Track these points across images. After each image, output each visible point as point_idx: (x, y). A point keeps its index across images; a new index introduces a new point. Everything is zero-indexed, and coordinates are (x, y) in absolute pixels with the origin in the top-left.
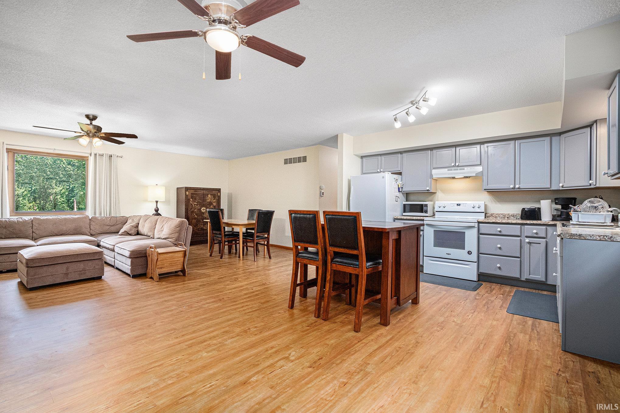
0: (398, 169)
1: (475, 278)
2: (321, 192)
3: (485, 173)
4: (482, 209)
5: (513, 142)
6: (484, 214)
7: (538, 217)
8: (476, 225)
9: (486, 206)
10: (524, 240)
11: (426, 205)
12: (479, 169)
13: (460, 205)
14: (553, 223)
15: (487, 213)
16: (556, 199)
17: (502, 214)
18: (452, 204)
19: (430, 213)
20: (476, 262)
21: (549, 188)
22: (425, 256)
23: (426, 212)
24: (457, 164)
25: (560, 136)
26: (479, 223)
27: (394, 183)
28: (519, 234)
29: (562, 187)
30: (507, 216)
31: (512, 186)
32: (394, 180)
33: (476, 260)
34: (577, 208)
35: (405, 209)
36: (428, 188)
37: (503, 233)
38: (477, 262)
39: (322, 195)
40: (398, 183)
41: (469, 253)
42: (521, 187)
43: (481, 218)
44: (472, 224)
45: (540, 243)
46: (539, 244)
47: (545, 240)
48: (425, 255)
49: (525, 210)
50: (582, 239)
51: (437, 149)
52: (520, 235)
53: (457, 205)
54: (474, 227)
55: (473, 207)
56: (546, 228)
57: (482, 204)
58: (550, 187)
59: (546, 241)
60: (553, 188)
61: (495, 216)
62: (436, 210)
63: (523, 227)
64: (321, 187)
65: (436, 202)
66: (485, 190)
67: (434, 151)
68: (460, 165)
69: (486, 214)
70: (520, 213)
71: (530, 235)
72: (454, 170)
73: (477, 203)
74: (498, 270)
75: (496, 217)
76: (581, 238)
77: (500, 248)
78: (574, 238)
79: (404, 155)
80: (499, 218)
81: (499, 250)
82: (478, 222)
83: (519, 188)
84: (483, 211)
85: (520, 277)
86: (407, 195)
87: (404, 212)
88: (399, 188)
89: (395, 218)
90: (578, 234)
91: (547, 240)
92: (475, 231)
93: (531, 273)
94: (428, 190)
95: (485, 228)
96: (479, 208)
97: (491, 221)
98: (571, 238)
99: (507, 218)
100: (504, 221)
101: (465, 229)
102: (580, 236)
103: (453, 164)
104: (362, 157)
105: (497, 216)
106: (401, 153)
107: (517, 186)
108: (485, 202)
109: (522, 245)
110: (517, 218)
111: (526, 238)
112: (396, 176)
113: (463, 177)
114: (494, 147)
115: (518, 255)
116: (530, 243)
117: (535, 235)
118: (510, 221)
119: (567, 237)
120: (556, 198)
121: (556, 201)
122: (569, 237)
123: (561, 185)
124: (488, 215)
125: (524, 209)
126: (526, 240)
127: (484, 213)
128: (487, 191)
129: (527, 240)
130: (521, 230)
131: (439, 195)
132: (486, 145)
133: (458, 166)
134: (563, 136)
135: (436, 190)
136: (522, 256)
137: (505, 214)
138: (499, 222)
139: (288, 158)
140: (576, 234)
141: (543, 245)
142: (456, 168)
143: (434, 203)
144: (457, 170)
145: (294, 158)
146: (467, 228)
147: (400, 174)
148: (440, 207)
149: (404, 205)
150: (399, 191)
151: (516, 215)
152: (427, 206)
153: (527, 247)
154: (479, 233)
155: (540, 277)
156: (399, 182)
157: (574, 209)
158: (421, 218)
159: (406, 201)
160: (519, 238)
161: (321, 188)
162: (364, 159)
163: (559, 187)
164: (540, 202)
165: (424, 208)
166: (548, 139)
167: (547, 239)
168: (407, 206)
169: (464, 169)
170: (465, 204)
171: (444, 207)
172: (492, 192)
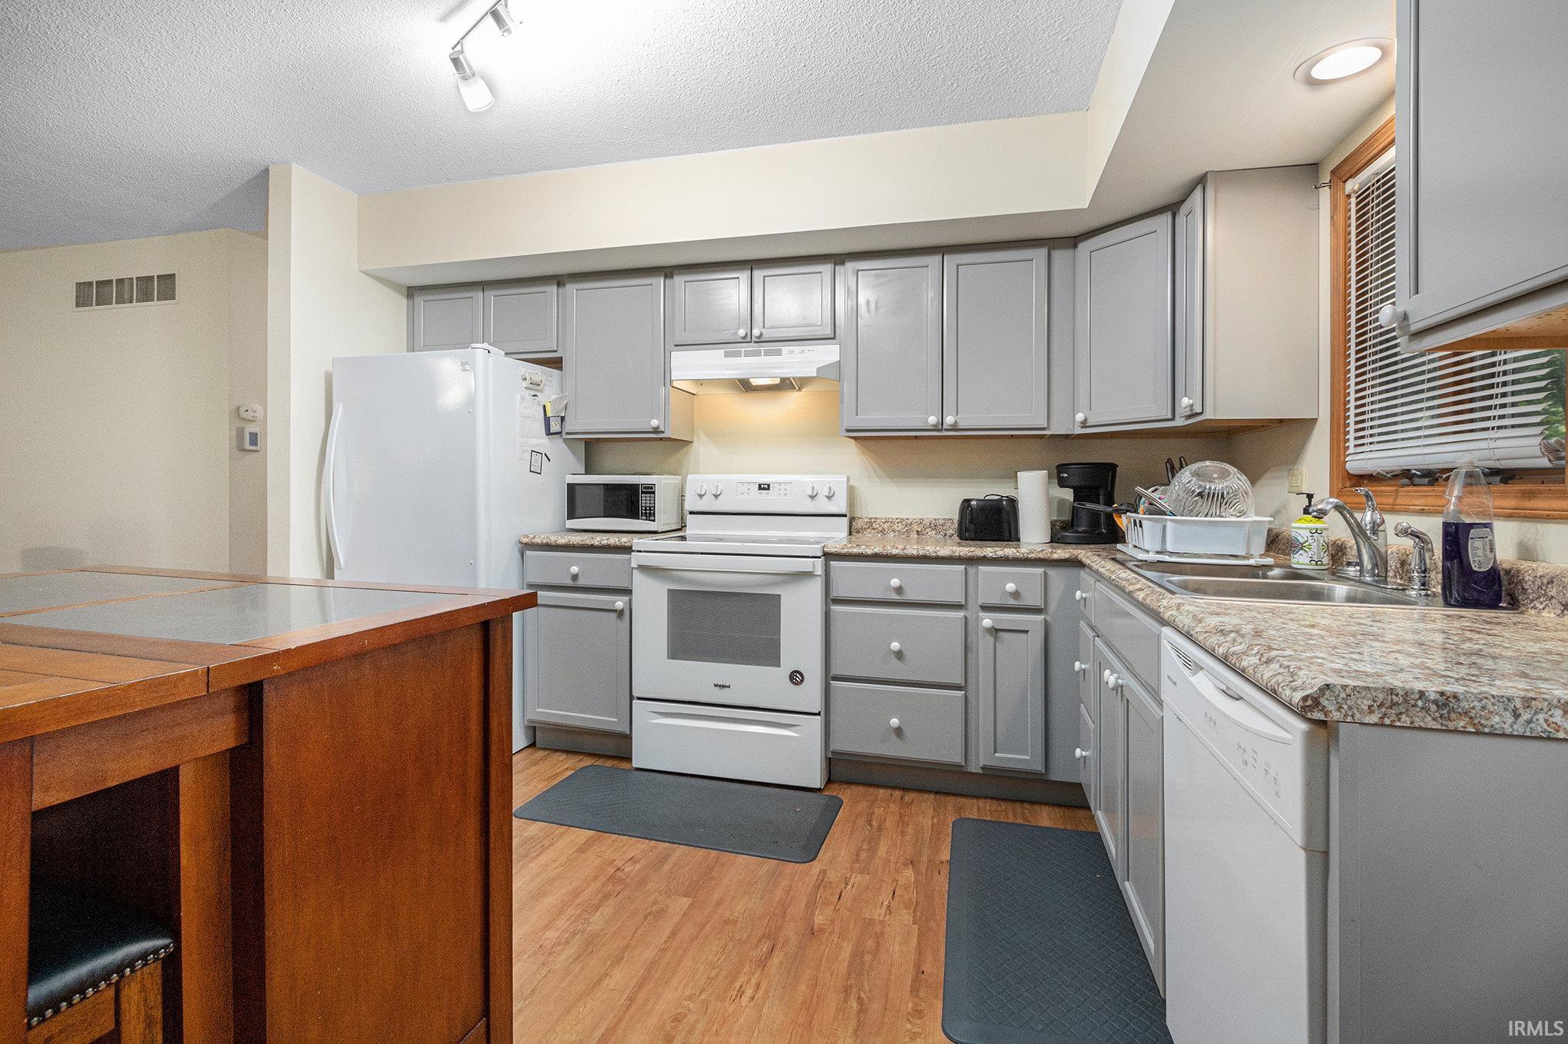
0: (546, 344)
1: (816, 780)
2: (240, 433)
3: (849, 371)
4: (840, 505)
5: (937, 258)
6: (845, 520)
7: (1010, 532)
8: (818, 566)
9: (851, 491)
10: (978, 620)
11: (650, 490)
12: (829, 354)
13: (768, 489)
14: (1067, 556)
15: (856, 516)
16: (1061, 468)
17: (902, 520)
18: (743, 483)
19: (665, 518)
20: (819, 714)
21: (1044, 429)
22: (639, 698)
23: (650, 515)
24: (756, 332)
25: (1075, 246)
26: (829, 556)
27: (518, 397)
28: (959, 598)
29: (1084, 424)
30: (916, 527)
31: (933, 420)
32: (525, 384)
33: (817, 705)
34: (1160, 499)
35: (576, 501)
36: (655, 423)
37: (910, 595)
38: (822, 714)
39: (247, 446)
40: (543, 398)
41: (796, 678)
42: (962, 424)
43: (836, 536)
44: (805, 565)
45: (1027, 632)
46: (1023, 636)
47: (1042, 617)
48: (635, 694)
49: (969, 506)
50: (1456, 731)
51: (690, 273)
52: (964, 603)
53: (760, 488)
54: (808, 575)
55: (812, 497)
56: (1045, 573)
57: (839, 483)
58: (1045, 426)
59: (1046, 621)
60: (1057, 429)
61: (880, 529)
62: (688, 507)
63: (971, 570)
64: (242, 410)
65: (690, 477)
66: (848, 431)
67: (679, 280)
68: (765, 337)
69: (852, 520)
70: (956, 517)
71: (995, 600)
72: (748, 354)
73: (821, 481)
74: (894, 737)
75: (883, 531)
76: (1451, 725)
77: (899, 655)
78: (1405, 720)
79: (571, 288)
80: (892, 535)
81: (895, 661)
82: (825, 554)
83: (954, 428)
84: (843, 511)
85: (966, 762)
86: (591, 449)
87: (571, 515)
88: (547, 420)
89: (525, 540)
90: (1432, 697)
91: (1049, 619)
92: (816, 587)
93: (998, 749)
94: (656, 430)
95: (850, 579)
96: (829, 498)
97: (869, 552)
98: (1391, 726)
99: (916, 536)
100: (913, 550)
101: (783, 583)
102: (1445, 705)
103: (742, 332)
104: (412, 292)
105: (886, 526)
106: (559, 280)
107: (949, 420)
108: (848, 478)
109: (969, 640)
110: (945, 535)
111: (982, 614)
112: (538, 372)
113: (777, 381)
114: (876, 275)
115: (958, 680)
116: (995, 631)
117: (1012, 602)
118: (930, 550)
119: (1361, 712)
120: (1059, 465)
121: (1061, 475)
122: (1374, 718)
123: (1080, 417)
124: (858, 524)
125: (967, 502)
126: (983, 619)
127: (846, 516)
128: (855, 438)
129: (987, 621)
130: (966, 581)
131: (702, 450)
132: (850, 266)
133: (760, 340)
134: (1084, 247)
135: (692, 431)
136: (971, 680)
137: (909, 522)
138: (895, 552)
139: (95, 277)
140: (1422, 694)
141: (1036, 638)
142: (752, 347)
143: (684, 480)
144: (757, 354)
145: (120, 281)
146: (788, 578)
147: (556, 363)
148: (701, 496)
149: (571, 488)
150: (549, 433)
151: (942, 522)
152: (654, 493)
153: (985, 644)
154: (831, 600)
155: (1024, 757)
156: (549, 396)
157: (1151, 504)
158: (624, 539)
159: (586, 474)
160: (960, 614)
161: (244, 415)
162: (420, 300)
163: (1071, 427)
164: (1016, 477)
165: (644, 500)
166: (1039, 254)
167: (1046, 613)
168: (579, 493)
169: (779, 353)
170: (786, 483)
171: (716, 496)
172: (869, 440)
